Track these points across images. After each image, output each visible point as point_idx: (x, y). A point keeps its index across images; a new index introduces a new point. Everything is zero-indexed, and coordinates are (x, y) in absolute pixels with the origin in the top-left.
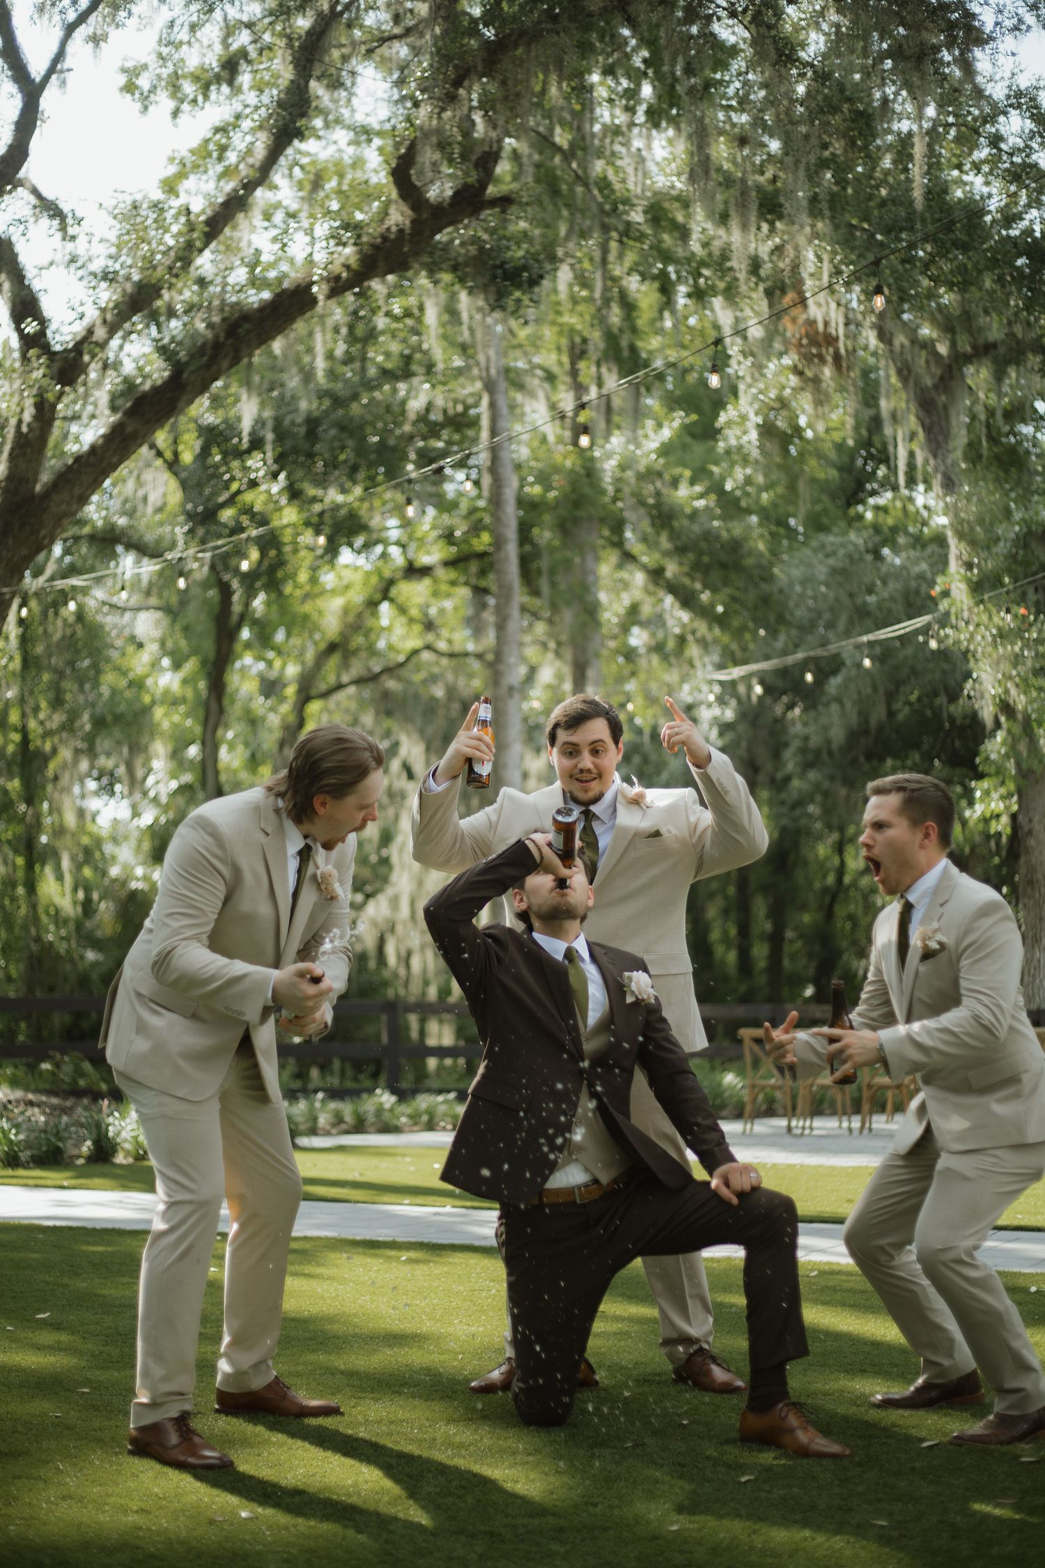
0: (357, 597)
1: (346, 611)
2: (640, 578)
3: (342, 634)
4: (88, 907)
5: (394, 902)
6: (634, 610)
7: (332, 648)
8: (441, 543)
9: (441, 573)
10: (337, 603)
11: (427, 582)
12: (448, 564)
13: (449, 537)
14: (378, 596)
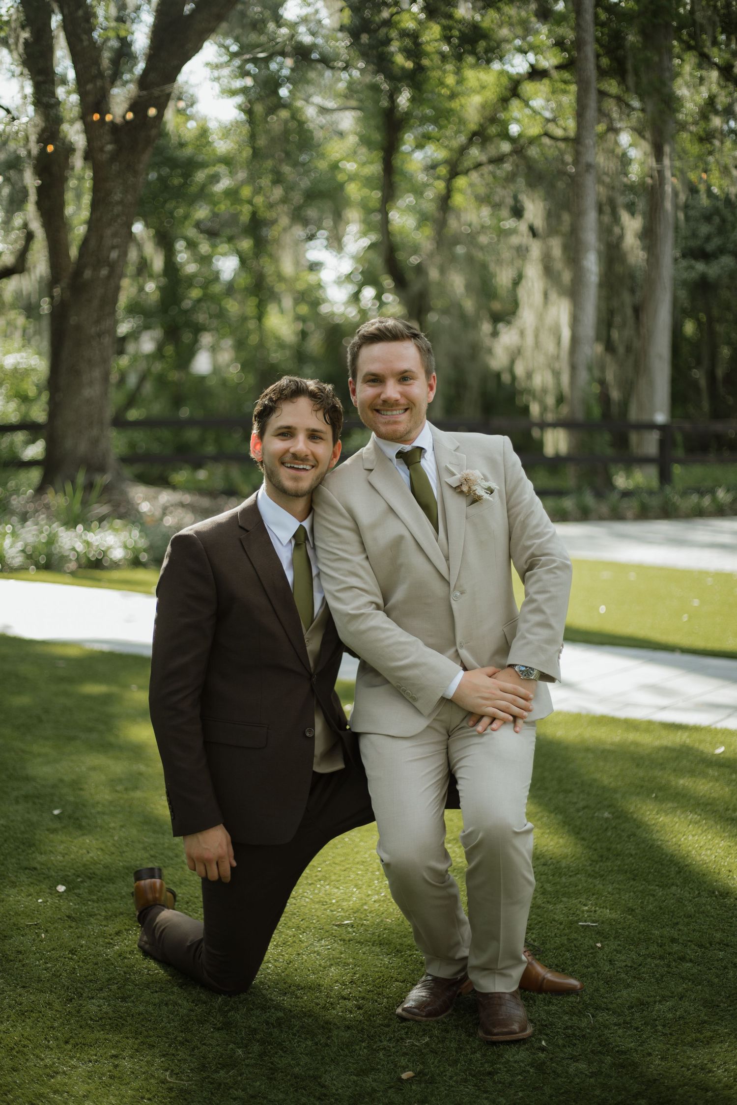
0: (491, 94)
1: (484, 106)
2: (715, 74)
3: (481, 125)
4: (304, 335)
5: (522, 334)
6: (711, 101)
7: (475, 134)
8: (556, 50)
9: (555, 74)
10: (476, 100)
11: (546, 81)
12: (558, 67)
13: (560, 44)
14: (508, 94)
